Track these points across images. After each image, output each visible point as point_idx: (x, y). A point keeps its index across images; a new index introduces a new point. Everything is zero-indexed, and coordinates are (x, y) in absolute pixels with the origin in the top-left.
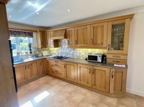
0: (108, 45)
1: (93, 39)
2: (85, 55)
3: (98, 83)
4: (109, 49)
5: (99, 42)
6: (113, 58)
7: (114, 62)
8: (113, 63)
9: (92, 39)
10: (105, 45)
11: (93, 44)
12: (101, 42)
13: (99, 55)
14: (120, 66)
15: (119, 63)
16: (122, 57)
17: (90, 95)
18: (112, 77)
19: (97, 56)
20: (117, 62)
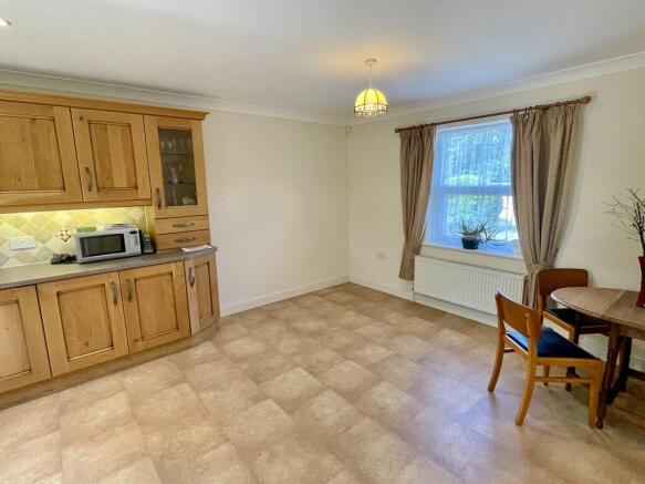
0: (154, 191)
1: (92, 169)
2: (40, 245)
3: (151, 326)
4: (160, 206)
5: (120, 180)
6: (176, 230)
7: (181, 241)
8: (178, 245)
9: (87, 170)
10: (143, 193)
11: (94, 189)
12: (130, 182)
13: (130, 230)
14: (199, 248)
15: (194, 243)
16: (199, 224)
17: (136, 378)
18: (192, 285)
19: (122, 236)
20: (187, 240)
